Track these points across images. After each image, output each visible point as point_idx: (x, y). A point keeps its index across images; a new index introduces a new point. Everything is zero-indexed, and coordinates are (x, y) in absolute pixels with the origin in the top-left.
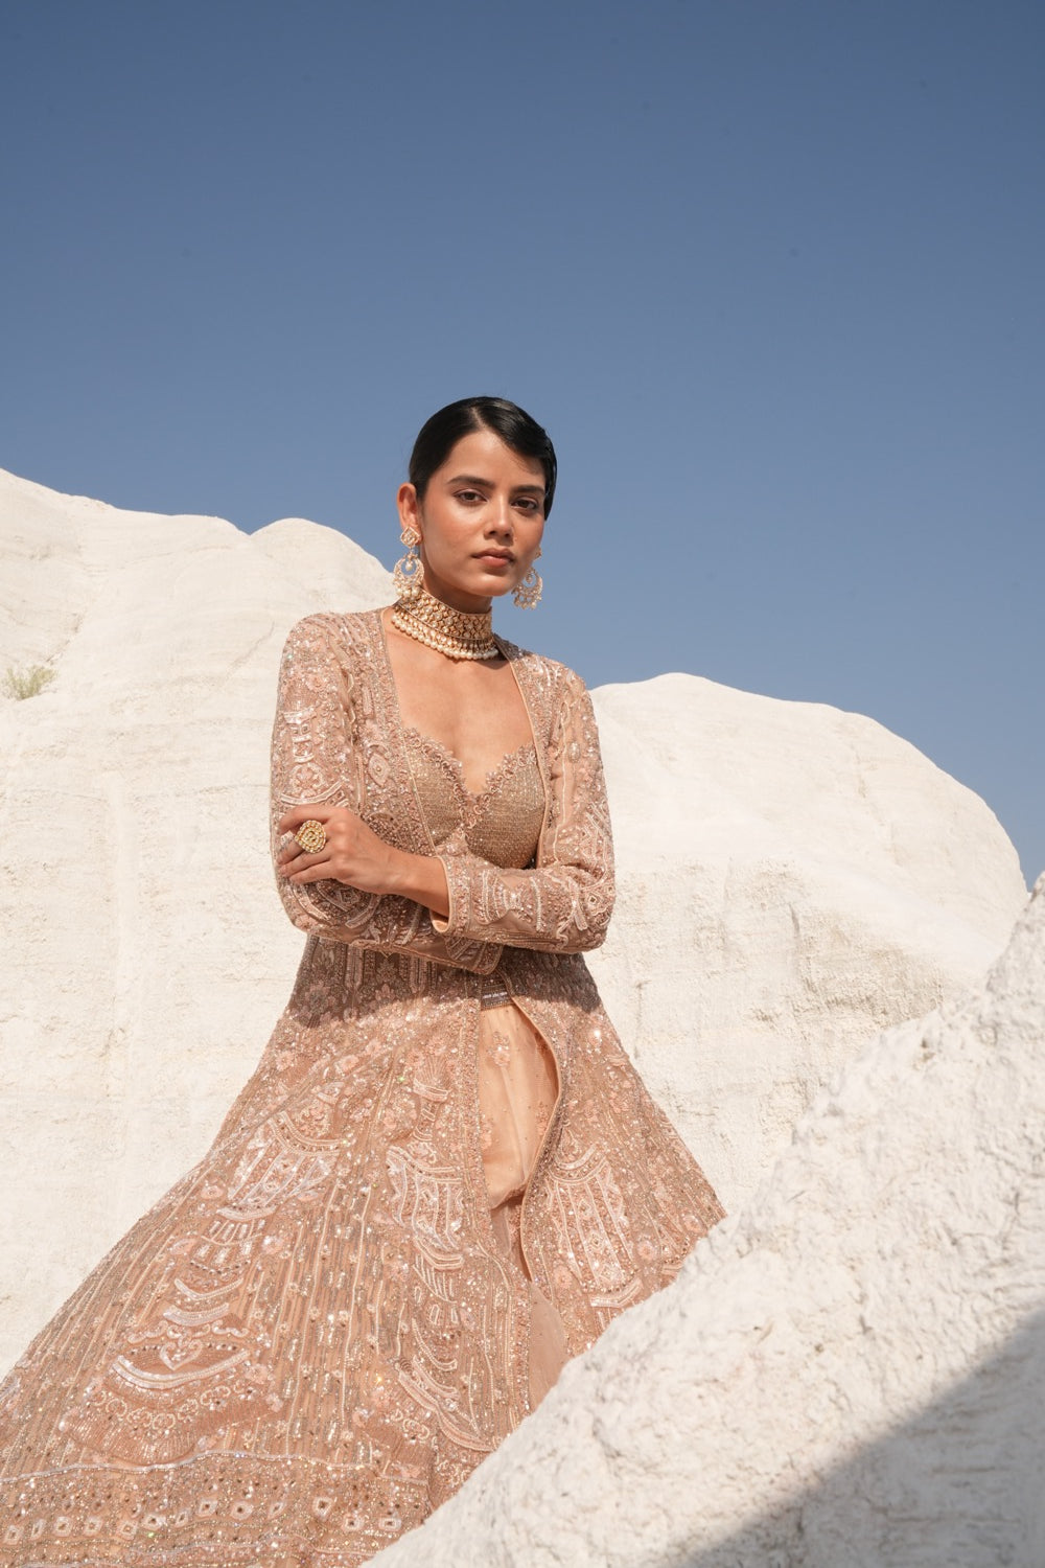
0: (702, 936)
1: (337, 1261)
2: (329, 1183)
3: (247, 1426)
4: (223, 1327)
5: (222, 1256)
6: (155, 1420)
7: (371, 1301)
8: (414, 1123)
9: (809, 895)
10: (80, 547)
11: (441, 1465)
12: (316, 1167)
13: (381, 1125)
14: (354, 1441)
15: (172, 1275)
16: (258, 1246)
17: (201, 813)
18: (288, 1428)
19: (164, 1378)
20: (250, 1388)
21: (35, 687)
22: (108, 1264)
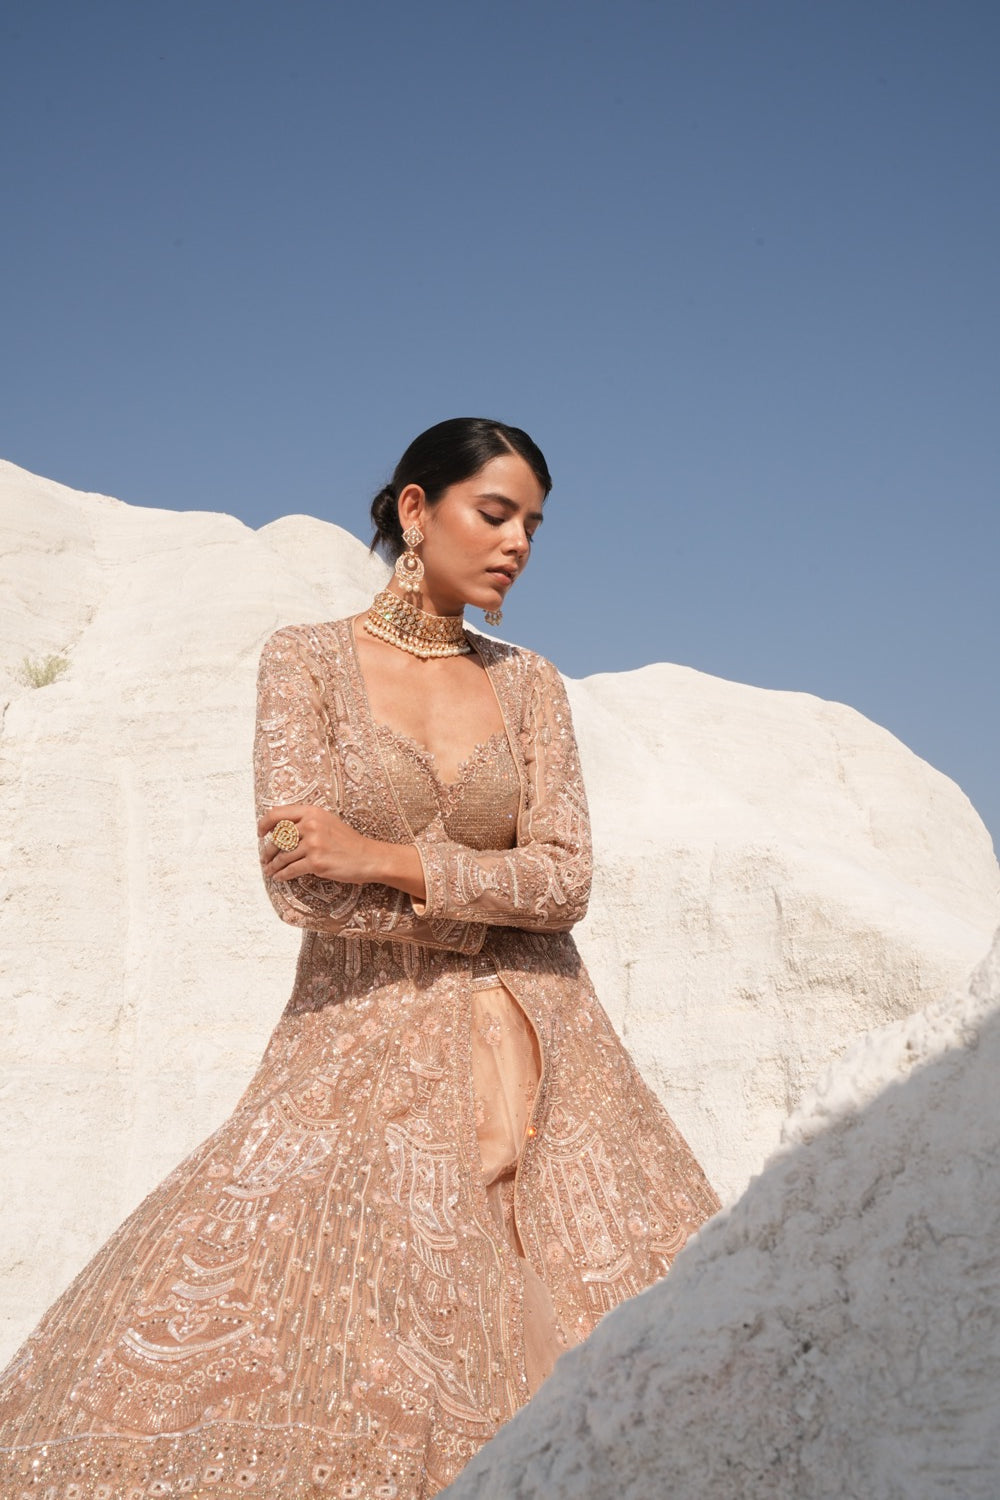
0: (689, 917)
1: (339, 1237)
2: (330, 1162)
3: (254, 1397)
4: (229, 1301)
5: (228, 1233)
6: (163, 1391)
7: (371, 1276)
8: (411, 1100)
9: (792, 878)
10: (94, 542)
11: (438, 1434)
12: (318, 1146)
13: (380, 1104)
14: (353, 1413)
15: (180, 1250)
16: (262, 1223)
17: (209, 797)
18: (291, 1398)
19: (172, 1350)
20: (255, 1361)
21: (50, 675)
22: (118, 1239)
